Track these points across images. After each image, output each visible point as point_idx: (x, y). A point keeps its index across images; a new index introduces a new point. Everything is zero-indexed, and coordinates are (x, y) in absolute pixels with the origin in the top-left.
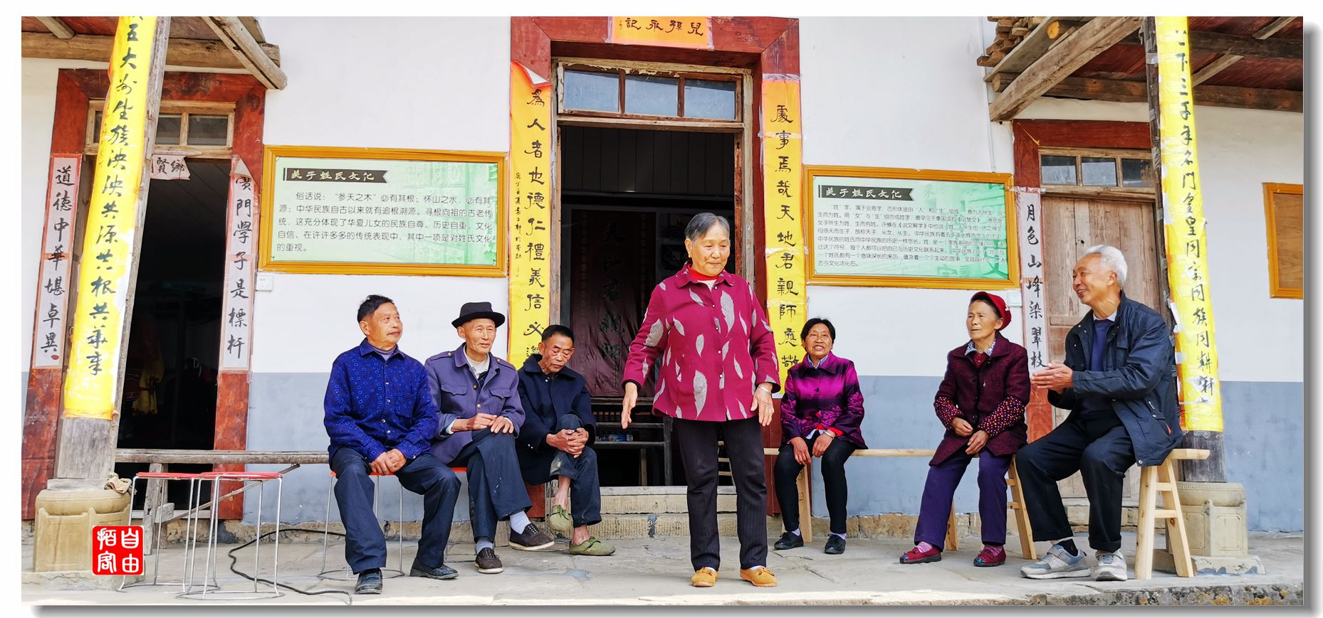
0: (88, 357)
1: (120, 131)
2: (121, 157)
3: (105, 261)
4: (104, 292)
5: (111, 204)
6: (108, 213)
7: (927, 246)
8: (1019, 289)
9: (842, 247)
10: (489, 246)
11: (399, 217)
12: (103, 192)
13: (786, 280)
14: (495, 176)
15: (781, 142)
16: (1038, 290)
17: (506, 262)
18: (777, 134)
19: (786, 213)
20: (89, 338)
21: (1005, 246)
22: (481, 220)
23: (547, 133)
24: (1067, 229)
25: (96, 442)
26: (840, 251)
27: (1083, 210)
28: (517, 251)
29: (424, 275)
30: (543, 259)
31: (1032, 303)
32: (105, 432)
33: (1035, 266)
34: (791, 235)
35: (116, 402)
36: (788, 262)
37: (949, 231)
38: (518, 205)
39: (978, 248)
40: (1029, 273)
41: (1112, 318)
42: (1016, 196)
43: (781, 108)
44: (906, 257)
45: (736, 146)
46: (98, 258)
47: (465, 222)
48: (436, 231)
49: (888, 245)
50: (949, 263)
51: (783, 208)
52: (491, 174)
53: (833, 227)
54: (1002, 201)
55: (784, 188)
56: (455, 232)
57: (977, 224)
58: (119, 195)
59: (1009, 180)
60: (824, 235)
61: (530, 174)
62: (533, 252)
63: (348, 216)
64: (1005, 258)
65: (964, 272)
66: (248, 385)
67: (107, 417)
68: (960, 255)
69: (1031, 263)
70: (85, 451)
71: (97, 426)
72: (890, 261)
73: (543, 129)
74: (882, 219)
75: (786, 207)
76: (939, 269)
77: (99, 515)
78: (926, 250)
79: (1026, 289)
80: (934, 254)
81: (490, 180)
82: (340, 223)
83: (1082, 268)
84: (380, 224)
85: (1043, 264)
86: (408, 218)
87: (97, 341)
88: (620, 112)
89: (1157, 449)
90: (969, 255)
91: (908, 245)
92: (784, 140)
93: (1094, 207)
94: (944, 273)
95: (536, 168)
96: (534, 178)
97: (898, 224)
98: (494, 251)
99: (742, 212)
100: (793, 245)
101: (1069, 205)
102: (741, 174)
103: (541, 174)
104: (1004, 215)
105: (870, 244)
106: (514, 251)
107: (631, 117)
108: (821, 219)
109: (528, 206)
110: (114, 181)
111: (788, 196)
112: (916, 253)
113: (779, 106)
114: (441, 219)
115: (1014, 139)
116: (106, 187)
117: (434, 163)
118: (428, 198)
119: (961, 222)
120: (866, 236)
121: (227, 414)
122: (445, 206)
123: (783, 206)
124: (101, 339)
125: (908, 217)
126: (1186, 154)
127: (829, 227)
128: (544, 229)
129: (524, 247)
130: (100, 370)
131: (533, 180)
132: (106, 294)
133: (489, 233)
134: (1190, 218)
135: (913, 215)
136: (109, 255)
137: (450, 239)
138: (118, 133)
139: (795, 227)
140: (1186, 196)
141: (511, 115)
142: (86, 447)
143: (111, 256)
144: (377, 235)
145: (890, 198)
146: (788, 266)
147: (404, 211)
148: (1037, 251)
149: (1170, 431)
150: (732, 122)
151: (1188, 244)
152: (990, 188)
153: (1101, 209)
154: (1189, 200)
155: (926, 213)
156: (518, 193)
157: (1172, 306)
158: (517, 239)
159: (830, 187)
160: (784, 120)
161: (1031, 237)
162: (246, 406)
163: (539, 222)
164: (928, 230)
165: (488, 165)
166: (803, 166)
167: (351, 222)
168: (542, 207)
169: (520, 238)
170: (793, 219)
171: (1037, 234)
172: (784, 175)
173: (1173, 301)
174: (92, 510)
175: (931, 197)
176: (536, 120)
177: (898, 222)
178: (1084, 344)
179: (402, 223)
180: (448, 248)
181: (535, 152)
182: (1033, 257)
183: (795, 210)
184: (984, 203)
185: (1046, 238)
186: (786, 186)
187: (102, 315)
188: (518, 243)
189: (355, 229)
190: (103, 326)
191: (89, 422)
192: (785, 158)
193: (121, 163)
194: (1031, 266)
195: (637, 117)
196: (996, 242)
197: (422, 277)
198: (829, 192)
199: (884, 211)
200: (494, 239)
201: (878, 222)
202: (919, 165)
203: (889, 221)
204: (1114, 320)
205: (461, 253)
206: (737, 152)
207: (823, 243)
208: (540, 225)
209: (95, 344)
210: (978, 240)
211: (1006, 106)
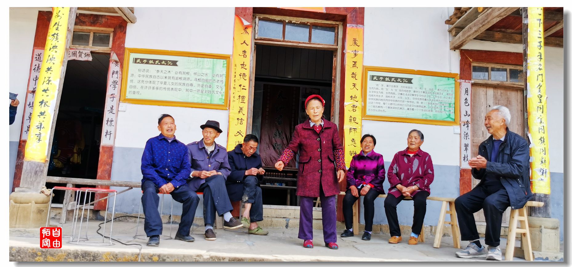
0: (36, 135)
1: (55, 36)
2: (55, 47)
3: (46, 92)
4: (44, 106)
5: (50, 67)
6: (48, 71)
7: (418, 105)
8: (459, 126)
9: (379, 103)
10: (221, 96)
11: (182, 82)
12: (47, 62)
13: (353, 117)
14: (226, 65)
15: (354, 55)
16: (468, 127)
17: (228, 103)
18: (352, 51)
19: (354, 87)
20: (37, 126)
21: (454, 106)
22: (218, 84)
23: (249, 46)
24: (483, 100)
25: (38, 172)
26: (378, 105)
27: (491, 91)
28: (233, 99)
29: (192, 107)
30: (245, 103)
31: (465, 132)
32: (42, 168)
33: (467, 116)
34: (356, 97)
35: (47, 155)
36: (354, 109)
37: (428, 98)
38: (235, 78)
39: (441, 106)
40: (465, 119)
41: (503, 139)
42: (460, 84)
43: (355, 40)
44: (408, 109)
45: (334, 57)
46: (43, 91)
47: (211, 85)
48: (199, 88)
49: (400, 103)
50: (428, 113)
51: (354, 85)
52: (224, 64)
53: (376, 94)
54: (453, 86)
55: (354, 76)
56: (206, 89)
57: (441, 96)
58: (54, 64)
59: (457, 77)
60: (371, 97)
61: (241, 65)
62: (241, 99)
63: (160, 80)
64: (454, 112)
65: (434, 117)
66: (113, 152)
67: (43, 161)
68: (433, 109)
69: (465, 115)
70: (32, 176)
71: (38, 165)
72: (401, 110)
73: (247, 45)
74: (398, 92)
75: (355, 84)
76: (423, 115)
77: (36, 204)
78: (417, 106)
79: (462, 126)
80: (421, 108)
81: (223, 67)
82: (157, 83)
83: (489, 116)
84: (174, 84)
85: (471, 115)
86: (186, 82)
87: (40, 128)
88: (282, 39)
89: (520, 202)
90: (437, 110)
91: (409, 104)
92: (355, 54)
93: (496, 91)
94: (425, 117)
95: (244, 62)
96: (243, 67)
97: (405, 95)
98: (224, 98)
99: (335, 86)
100: (357, 101)
101: (484, 89)
102: (336, 69)
103: (246, 65)
104: (454, 92)
105: (392, 102)
106: (232, 99)
107: (287, 42)
108: (371, 90)
109: (239, 79)
110: (51, 57)
111: (356, 79)
112: (413, 108)
113: (354, 39)
114: (201, 83)
115: (460, 58)
116: (48, 60)
117: (199, 58)
118: (195, 74)
119: (434, 95)
120: (390, 99)
121: (103, 164)
122: (203, 78)
123: (353, 84)
124: (42, 127)
125: (410, 91)
126: (539, 65)
127: (374, 94)
128: (246, 89)
129: (237, 97)
130: (41, 140)
131: (242, 68)
132: (45, 107)
133: (221, 90)
134: (540, 95)
135: (412, 90)
136: (47, 90)
137: (204, 92)
138: (55, 37)
139: (358, 94)
140: (538, 85)
141: (234, 38)
142: (33, 174)
143: (49, 90)
144: (172, 89)
145: (402, 82)
146: (354, 111)
147: (185, 79)
148: (468, 109)
149: (526, 194)
150: (333, 45)
151: (538, 107)
152: (448, 80)
153: (499, 92)
154: (539, 86)
155: (418, 90)
156: (235, 73)
157: (529, 135)
158: (233, 93)
159: (375, 76)
160: (356, 45)
161: (466, 102)
162: (112, 161)
163: (244, 86)
164: (420, 97)
165: (222, 60)
166: (363, 66)
167: (161, 83)
168: (245, 80)
169: (235, 93)
170: (357, 90)
171: (469, 102)
172: (354, 70)
173: (530, 133)
174: (33, 202)
175: (421, 82)
176: (245, 41)
177: (405, 93)
178: (488, 151)
179: (184, 84)
180: (203, 96)
181: (244, 55)
182: (467, 112)
183: (359, 86)
184: (445, 86)
185: (473, 104)
186: (355, 75)
187: (43, 116)
188: (234, 95)
189: (163, 86)
190: (43, 121)
191: (35, 163)
192: (355, 62)
193: (55, 50)
194: (465, 116)
195: (290, 42)
196: (450, 104)
197: (191, 108)
198: (375, 78)
199: (399, 88)
200: (223, 93)
201: (396, 93)
202: (416, 68)
203: (401, 92)
204: (503, 140)
205: (209, 99)
206: (334, 59)
207: (371, 101)
208: (244, 88)
209: (39, 129)
210: (441, 103)
211: (457, 42)
